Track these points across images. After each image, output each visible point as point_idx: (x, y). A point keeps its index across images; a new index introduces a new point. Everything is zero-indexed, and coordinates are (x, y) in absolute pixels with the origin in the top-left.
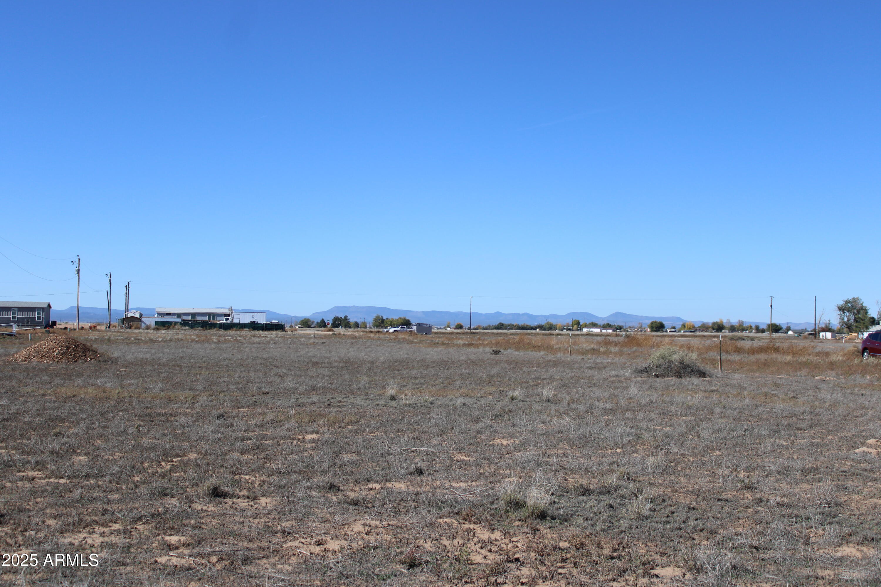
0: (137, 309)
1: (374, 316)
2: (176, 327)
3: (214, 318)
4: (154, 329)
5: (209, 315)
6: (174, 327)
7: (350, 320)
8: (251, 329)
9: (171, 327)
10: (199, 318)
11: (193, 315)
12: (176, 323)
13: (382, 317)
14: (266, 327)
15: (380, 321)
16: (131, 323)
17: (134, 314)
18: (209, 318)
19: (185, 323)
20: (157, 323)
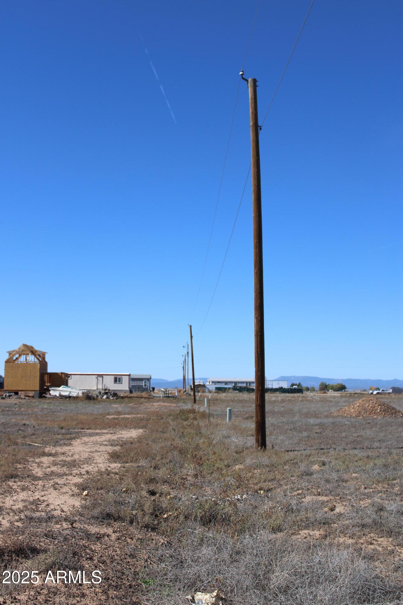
0: (200, 379)
1: (319, 383)
2: (230, 391)
3: (250, 385)
4: (215, 392)
5: (247, 383)
6: (228, 391)
7: (303, 386)
8: (281, 392)
9: (226, 391)
10: (240, 385)
11: (236, 383)
12: (229, 388)
13: (326, 383)
14: (291, 391)
15: (324, 386)
16: (199, 389)
17: (199, 382)
18: (247, 385)
19: (235, 389)
20: (216, 388)
